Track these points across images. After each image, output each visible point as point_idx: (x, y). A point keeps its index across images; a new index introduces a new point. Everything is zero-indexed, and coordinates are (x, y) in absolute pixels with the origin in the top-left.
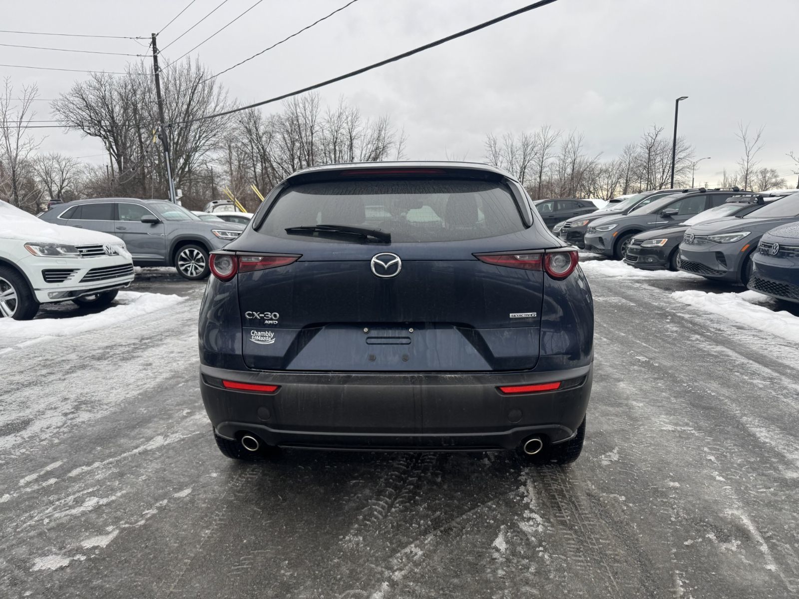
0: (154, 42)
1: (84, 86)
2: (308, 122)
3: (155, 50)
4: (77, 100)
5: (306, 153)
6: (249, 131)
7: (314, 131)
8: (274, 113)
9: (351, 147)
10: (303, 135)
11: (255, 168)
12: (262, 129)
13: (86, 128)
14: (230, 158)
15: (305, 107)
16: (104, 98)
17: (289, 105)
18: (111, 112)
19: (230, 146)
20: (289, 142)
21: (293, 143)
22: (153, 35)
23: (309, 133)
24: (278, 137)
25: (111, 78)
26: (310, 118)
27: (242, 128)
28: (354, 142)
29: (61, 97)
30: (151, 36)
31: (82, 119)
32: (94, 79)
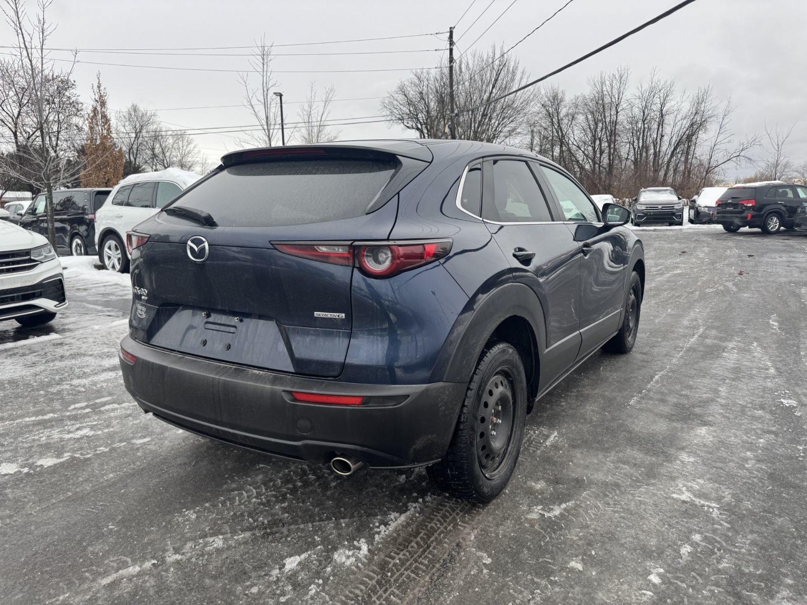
0: (451, 37)
1: (406, 83)
2: (613, 100)
3: (452, 43)
4: (401, 97)
5: (608, 134)
6: (550, 115)
7: (619, 110)
8: (579, 94)
9: (661, 124)
10: (607, 114)
11: (553, 152)
12: (563, 112)
13: (405, 122)
14: (532, 144)
15: (611, 85)
16: (421, 93)
17: (595, 85)
18: (427, 106)
19: (532, 131)
20: (592, 123)
21: (596, 124)
22: (451, 28)
23: (614, 112)
24: (581, 118)
25: (428, 73)
26: (616, 96)
27: (545, 112)
28: (667, 118)
29: (388, 95)
30: (449, 30)
31: (403, 114)
32: (415, 77)
